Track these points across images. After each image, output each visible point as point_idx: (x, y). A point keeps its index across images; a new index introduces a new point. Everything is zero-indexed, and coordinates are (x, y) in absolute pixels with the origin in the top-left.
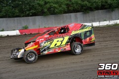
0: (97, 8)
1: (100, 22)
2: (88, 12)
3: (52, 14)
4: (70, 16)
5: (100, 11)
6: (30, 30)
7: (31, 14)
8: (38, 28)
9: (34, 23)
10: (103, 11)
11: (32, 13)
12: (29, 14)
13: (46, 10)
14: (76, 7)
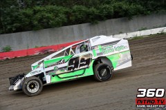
0: (109, 17)
1: (113, 35)
2: (97, 23)
3: (45, 28)
4: (73, 29)
5: (113, 20)
6: (14, 53)
7: (14, 29)
8: (26, 49)
9: (20, 42)
10: (117, 19)
11: (15, 27)
12: (11, 29)
13: (36, 23)
14: (79, 16)
